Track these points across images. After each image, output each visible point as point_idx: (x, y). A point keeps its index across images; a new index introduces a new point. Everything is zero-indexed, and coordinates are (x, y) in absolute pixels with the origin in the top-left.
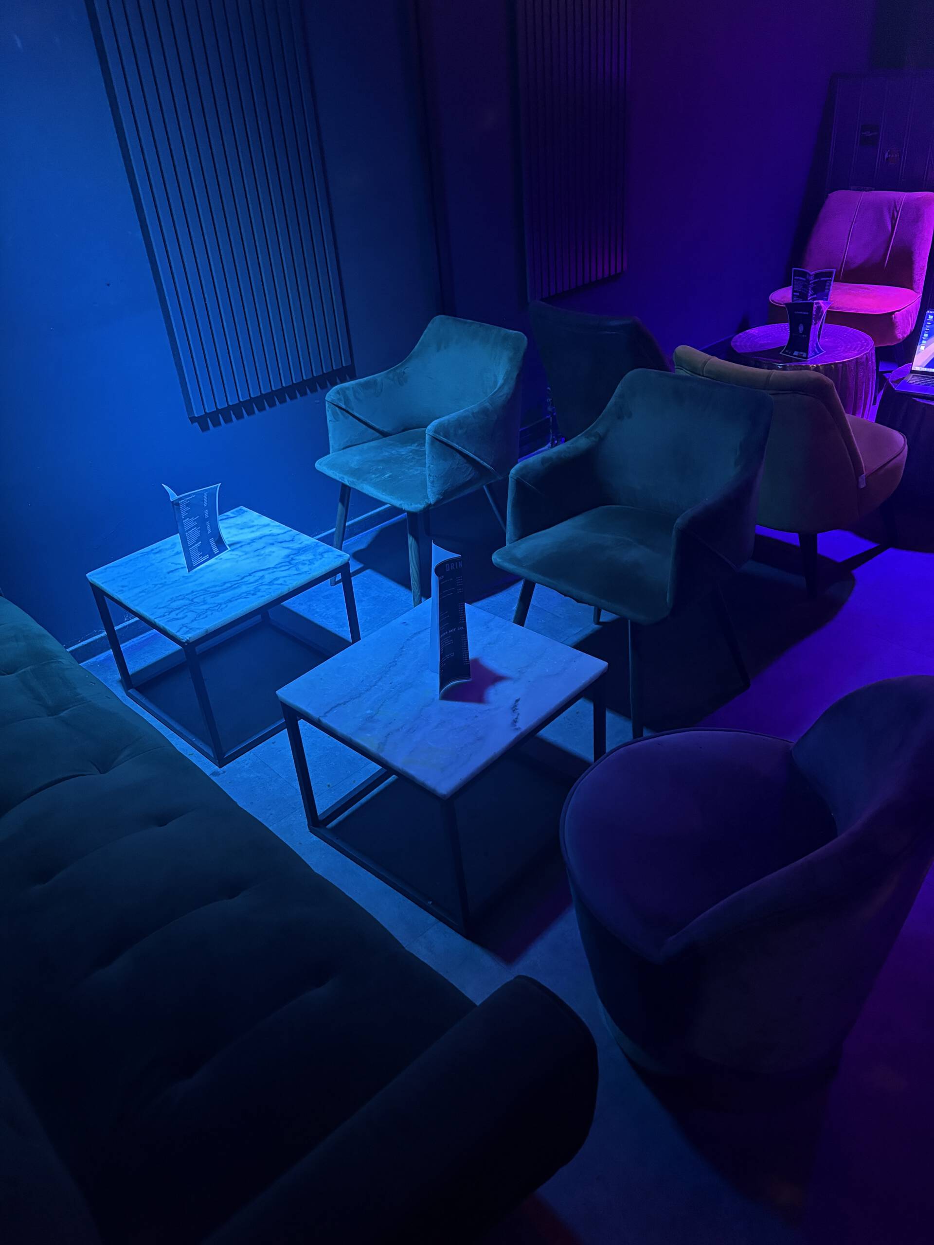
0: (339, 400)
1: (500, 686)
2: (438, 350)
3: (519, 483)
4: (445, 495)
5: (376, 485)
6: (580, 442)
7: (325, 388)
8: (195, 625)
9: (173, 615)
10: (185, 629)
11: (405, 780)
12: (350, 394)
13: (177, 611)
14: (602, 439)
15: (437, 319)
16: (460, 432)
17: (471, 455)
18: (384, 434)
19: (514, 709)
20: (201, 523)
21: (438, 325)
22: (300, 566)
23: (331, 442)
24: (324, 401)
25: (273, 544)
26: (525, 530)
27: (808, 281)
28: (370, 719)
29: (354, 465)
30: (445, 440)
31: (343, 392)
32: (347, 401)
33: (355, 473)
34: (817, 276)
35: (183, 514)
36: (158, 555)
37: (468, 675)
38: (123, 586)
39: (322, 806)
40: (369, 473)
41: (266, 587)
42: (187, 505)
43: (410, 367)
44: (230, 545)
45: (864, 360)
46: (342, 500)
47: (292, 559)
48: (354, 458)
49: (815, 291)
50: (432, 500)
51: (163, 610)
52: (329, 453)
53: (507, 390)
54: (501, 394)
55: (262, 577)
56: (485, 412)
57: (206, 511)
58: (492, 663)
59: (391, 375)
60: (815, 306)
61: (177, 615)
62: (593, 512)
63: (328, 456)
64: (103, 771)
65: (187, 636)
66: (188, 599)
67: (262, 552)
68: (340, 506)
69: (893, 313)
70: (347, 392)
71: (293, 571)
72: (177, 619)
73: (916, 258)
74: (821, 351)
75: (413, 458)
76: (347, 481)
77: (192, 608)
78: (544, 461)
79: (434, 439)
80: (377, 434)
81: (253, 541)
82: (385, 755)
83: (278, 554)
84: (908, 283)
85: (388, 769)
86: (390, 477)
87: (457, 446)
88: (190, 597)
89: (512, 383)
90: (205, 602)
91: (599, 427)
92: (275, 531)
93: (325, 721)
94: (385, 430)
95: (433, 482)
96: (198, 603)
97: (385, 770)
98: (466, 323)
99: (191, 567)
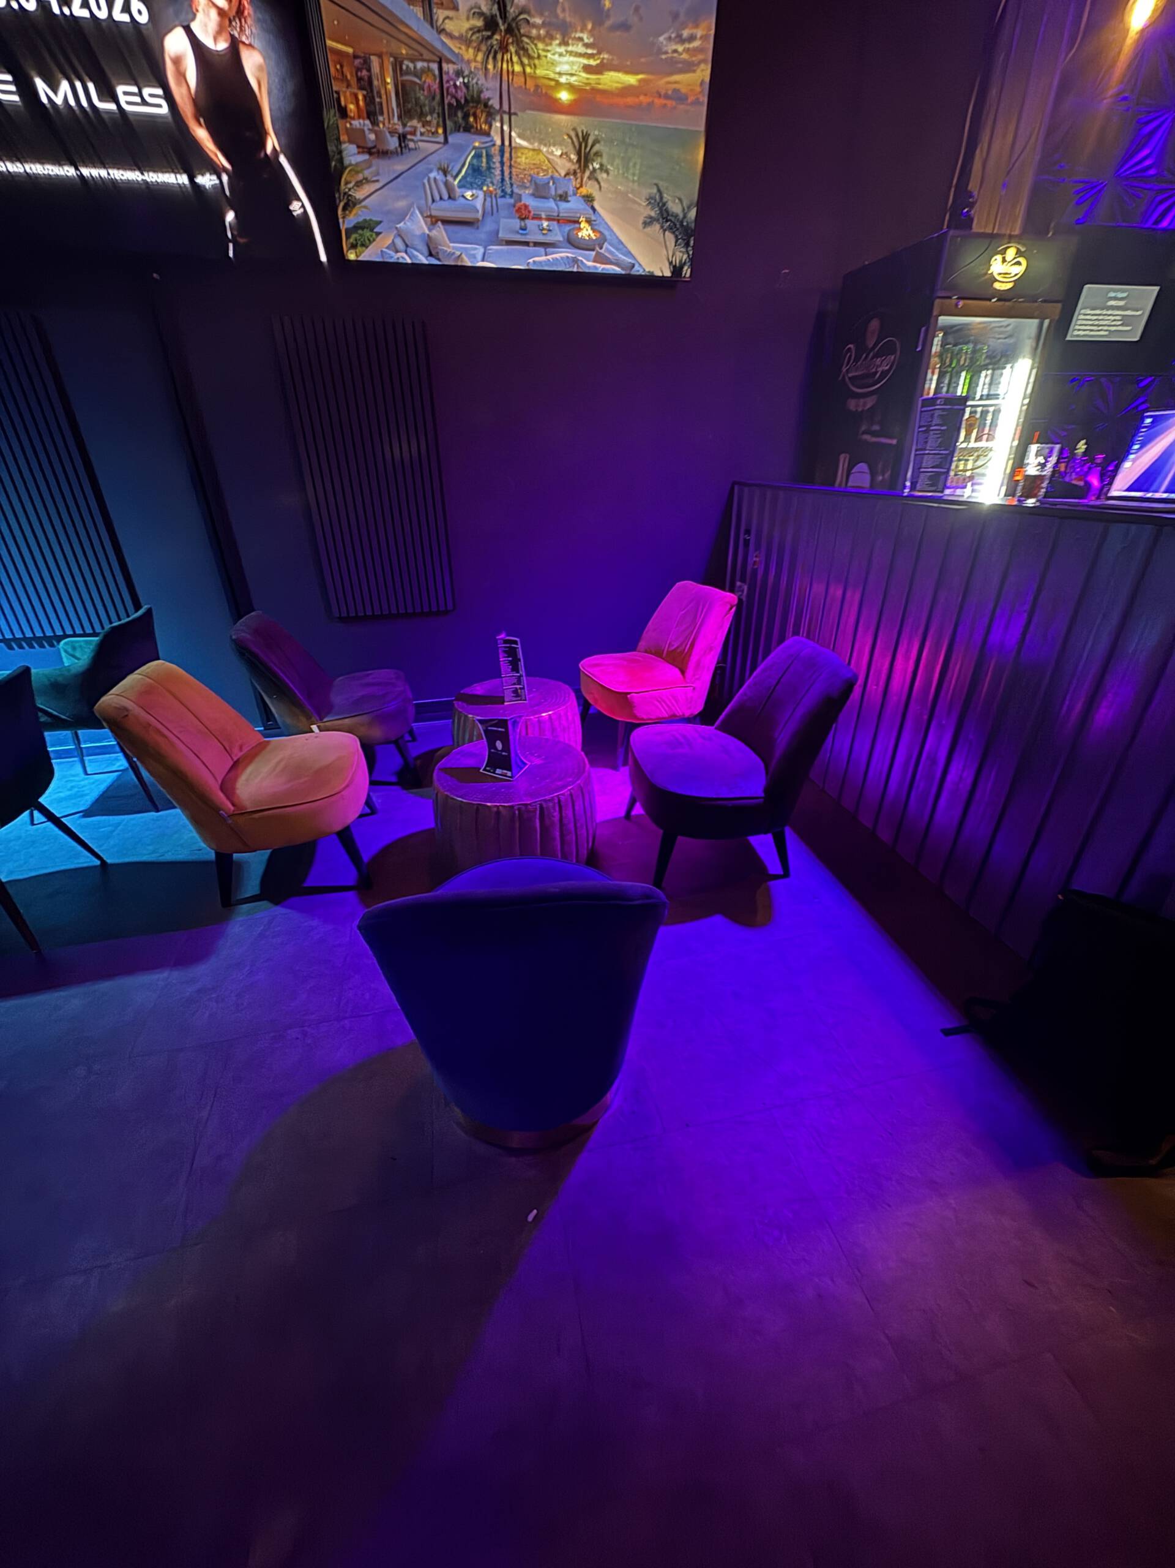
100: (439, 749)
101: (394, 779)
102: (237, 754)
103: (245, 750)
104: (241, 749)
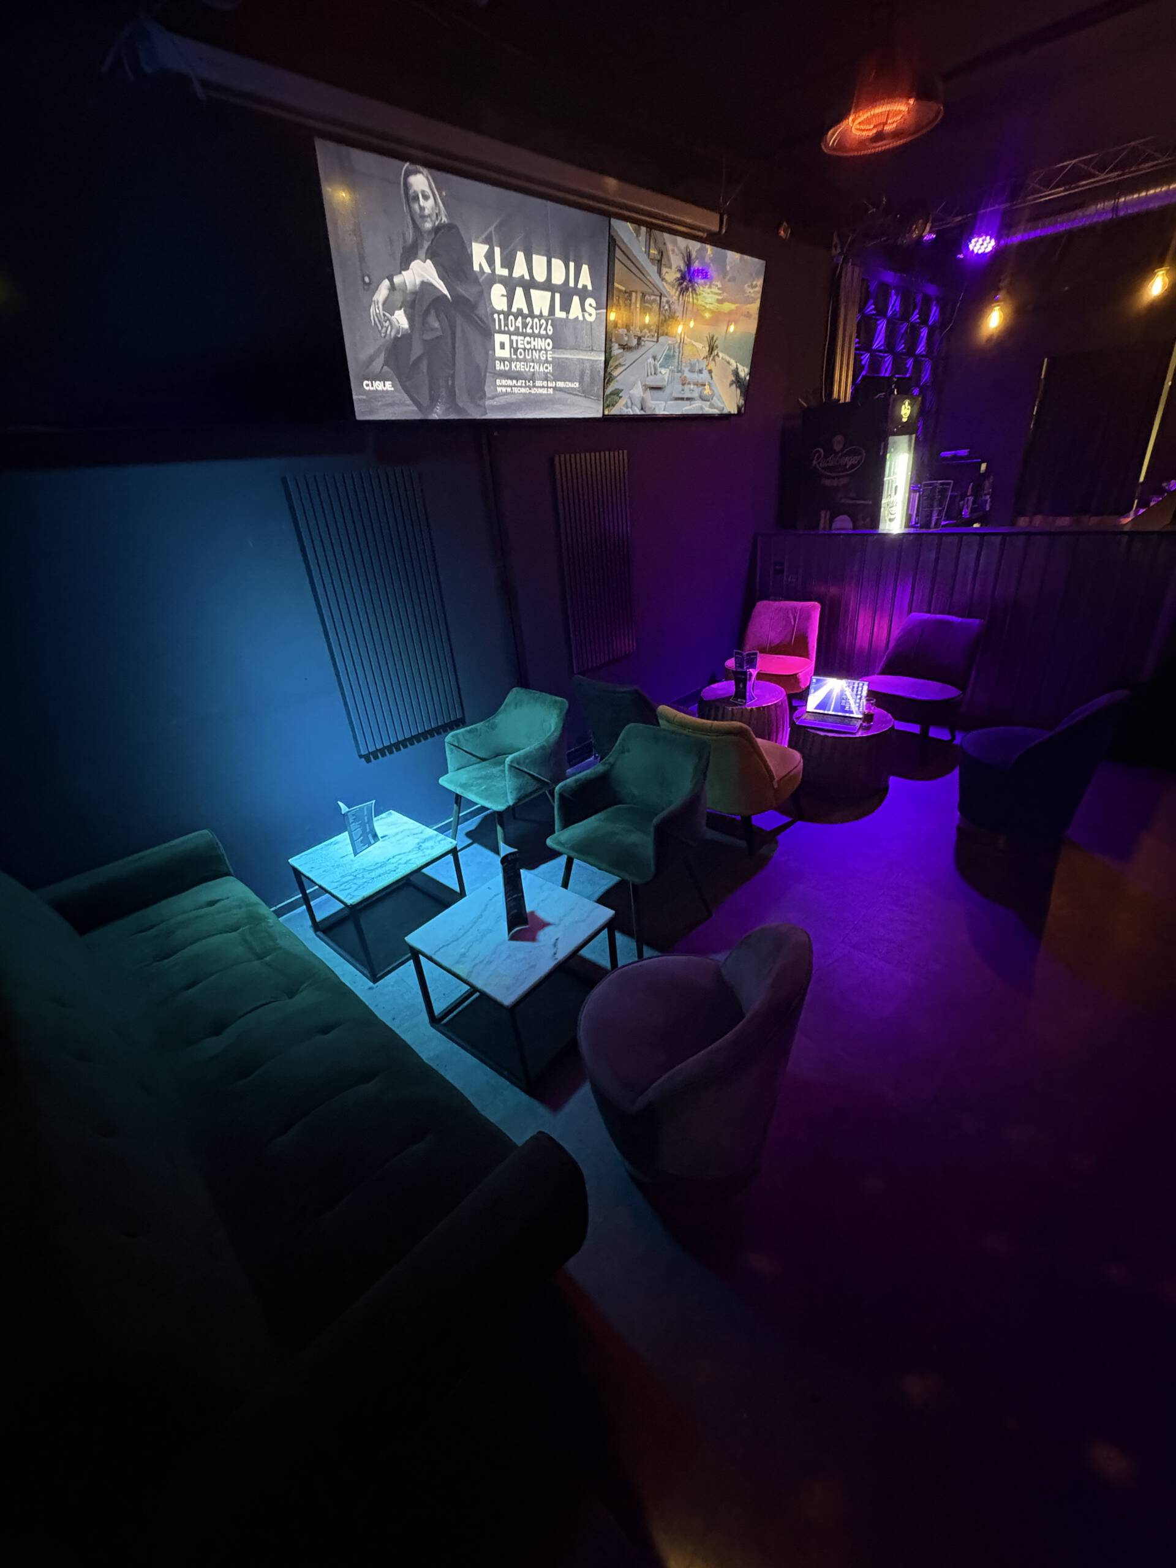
0: (454, 741)
1: (547, 929)
2: (516, 708)
3: (561, 795)
4: (519, 799)
5: (476, 794)
6: (600, 768)
7: (446, 731)
8: (355, 893)
9: (343, 887)
10: (349, 896)
11: (484, 995)
12: (461, 737)
13: (346, 884)
14: (612, 766)
15: (514, 689)
16: (527, 761)
17: (535, 774)
18: (483, 760)
19: (555, 945)
20: (363, 825)
21: (515, 693)
22: (425, 850)
23: (449, 766)
24: (444, 742)
25: (408, 836)
26: (567, 823)
27: (743, 658)
28: (464, 955)
29: (463, 781)
30: (517, 766)
31: (456, 735)
32: (459, 741)
33: (463, 786)
34: (748, 655)
35: (351, 821)
36: (336, 846)
37: (526, 923)
38: (312, 868)
39: (438, 1008)
40: (472, 786)
41: (403, 866)
42: (353, 815)
43: (500, 718)
44: (382, 837)
45: (780, 703)
46: (456, 803)
47: (421, 846)
48: (463, 776)
49: (748, 663)
50: (511, 803)
51: (336, 884)
52: (447, 773)
53: (557, 734)
54: (553, 737)
55: (401, 859)
56: (543, 748)
57: (366, 818)
58: (542, 914)
59: (487, 724)
60: (748, 673)
61: (345, 886)
62: (610, 809)
63: (448, 775)
64: (291, 998)
65: (350, 902)
66: (353, 875)
67: (402, 841)
68: (455, 805)
69: (798, 673)
70: (459, 736)
71: (421, 854)
72: (346, 890)
73: (810, 640)
74: (754, 698)
75: (500, 775)
76: (459, 791)
77: (355, 881)
78: (576, 781)
79: (511, 766)
80: (479, 760)
81: (397, 834)
82: (471, 980)
83: (413, 842)
84: (805, 654)
85: (474, 989)
86: (485, 788)
87: (525, 770)
88: (355, 874)
89: (559, 729)
90: (363, 877)
91: (610, 758)
92: (411, 827)
93: (435, 957)
94: (484, 757)
95: (511, 792)
96: (359, 878)
97: (472, 990)
98: (531, 693)
99: (356, 854)
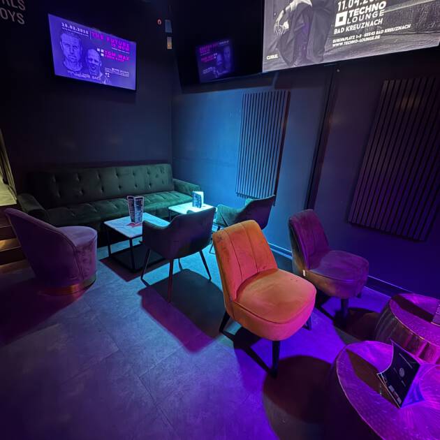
99: (193, 206)
100: (371, 312)
101: (333, 314)
102: (261, 269)
103: (266, 269)
104: (264, 268)
